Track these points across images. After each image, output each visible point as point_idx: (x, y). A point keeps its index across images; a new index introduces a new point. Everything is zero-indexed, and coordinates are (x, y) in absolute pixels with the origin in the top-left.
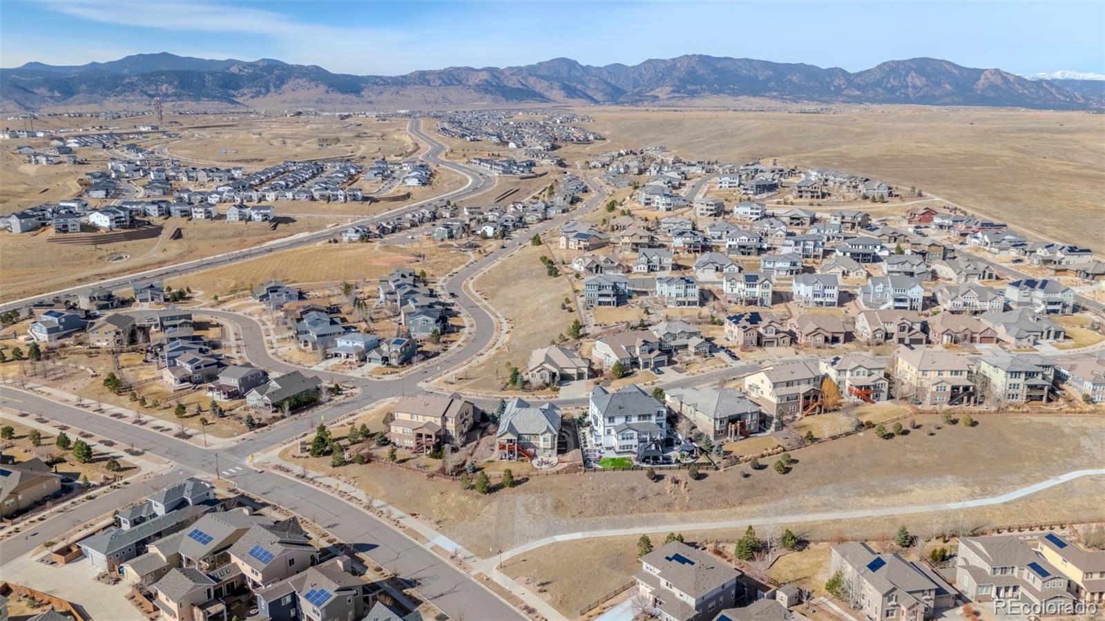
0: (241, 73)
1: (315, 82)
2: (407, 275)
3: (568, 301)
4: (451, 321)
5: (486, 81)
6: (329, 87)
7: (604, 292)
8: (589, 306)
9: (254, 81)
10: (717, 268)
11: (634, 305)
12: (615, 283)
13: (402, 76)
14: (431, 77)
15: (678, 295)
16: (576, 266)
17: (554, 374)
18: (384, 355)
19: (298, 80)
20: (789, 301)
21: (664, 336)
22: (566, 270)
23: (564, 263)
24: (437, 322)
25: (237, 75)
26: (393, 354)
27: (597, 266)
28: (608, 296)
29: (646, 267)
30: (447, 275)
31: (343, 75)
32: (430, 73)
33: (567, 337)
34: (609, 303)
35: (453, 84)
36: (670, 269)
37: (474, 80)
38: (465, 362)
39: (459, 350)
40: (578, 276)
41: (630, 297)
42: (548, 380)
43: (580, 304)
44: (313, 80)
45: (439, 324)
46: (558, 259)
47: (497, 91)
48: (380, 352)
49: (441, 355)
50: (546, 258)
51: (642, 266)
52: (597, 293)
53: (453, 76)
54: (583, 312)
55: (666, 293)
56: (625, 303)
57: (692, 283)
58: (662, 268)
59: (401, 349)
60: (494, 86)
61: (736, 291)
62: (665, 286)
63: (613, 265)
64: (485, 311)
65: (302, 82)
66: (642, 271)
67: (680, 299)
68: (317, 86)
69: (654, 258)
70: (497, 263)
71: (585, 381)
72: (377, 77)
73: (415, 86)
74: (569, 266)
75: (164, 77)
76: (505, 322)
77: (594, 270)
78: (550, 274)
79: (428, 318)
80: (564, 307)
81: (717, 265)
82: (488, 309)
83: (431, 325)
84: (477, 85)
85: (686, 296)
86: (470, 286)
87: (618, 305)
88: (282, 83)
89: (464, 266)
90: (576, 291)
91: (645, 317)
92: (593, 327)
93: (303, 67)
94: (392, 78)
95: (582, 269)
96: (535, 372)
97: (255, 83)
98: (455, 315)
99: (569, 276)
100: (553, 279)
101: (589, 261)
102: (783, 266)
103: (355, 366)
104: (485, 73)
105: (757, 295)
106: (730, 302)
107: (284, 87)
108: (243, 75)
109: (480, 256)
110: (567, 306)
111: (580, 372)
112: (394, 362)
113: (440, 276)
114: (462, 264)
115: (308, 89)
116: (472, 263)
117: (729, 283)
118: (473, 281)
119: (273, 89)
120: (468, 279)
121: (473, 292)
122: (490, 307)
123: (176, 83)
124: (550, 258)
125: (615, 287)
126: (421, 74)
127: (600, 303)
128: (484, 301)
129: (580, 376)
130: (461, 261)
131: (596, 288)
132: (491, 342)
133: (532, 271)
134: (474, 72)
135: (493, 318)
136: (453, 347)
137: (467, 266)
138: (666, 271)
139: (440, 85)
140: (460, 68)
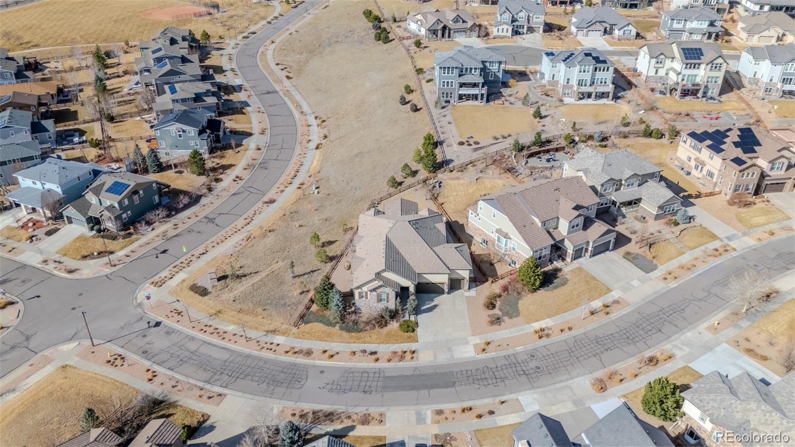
2: (179, 39)
3: (409, 90)
4: (230, 123)
7: (468, 79)
8: (445, 101)
10: (605, 30)
11: (512, 99)
12: (483, 62)
15: (580, 83)
16: (413, 27)
17: (405, 290)
18: (91, 213)
20: (739, 89)
21: (602, 185)
22: (400, 32)
23: (395, 21)
24: (201, 132)
26: (107, 214)
27: (444, 28)
28: (475, 85)
29: (510, 29)
30: (240, 37)
33: (415, 166)
34: (475, 97)
36: (541, 30)
38: (240, 222)
39: (236, 188)
40: (418, 44)
41: (505, 85)
42: (392, 304)
43: (431, 98)
45: (205, 136)
46: (387, 14)
48: (84, 208)
49: (203, 201)
50: (370, 12)
51: (505, 27)
52: (456, 81)
54: (436, 112)
55: (561, 79)
56: (498, 95)
57: (604, 62)
58: (531, 30)
59: (120, 203)
61: (662, 73)
62: (562, 66)
63: (465, 26)
64: (286, 99)
66: (505, 33)
67: (584, 89)
69: (521, 14)
70: (308, 18)
71: (465, 293)
74: (402, 24)
76: (314, 122)
77: (440, 33)
78: (378, 38)
79: (185, 127)
80: (404, 102)
81: (605, 25)
82: (291, 97)
83: (192, 138)
85: (592, 83)
86: (269, 54)
87: (488, 101)
89: (264, 22)
90: (420, 71)
91: (538, 125)
92: (456, 147)
95: (423, 31)
96: (365, 289)
98: (238, 109)
99: (406, 42)
100: (381, 46)
101: (432, 20)
102: (699, 26)
103: (40, 232)
105: (698, 80)
106: (653, 90)
109: (289, 7)
110: (408, 97)
111: (454, 276)
112: (110, 225)
113: (230, 38)
114: (263, 18)
116: (276, 18)
117: (654, 61)
118: (274, 45)
120: (268, 42)
121: (272, 65)
122: (294, 93)
124: (376, 12)
125: (484, 71)
127: (461, 97)
128: (286, 81)
129: (455, 284)
130: (262, 14)
131: (456, 72)
132: (290, 169)
133: (352, 31)
135: (296, 114)
136: (227, 179)
137: (269, 23)
138: (535, 34)
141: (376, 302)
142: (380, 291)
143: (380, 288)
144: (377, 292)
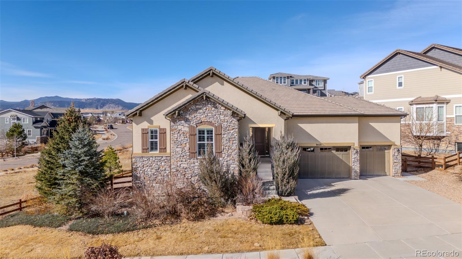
0: (86, 102)
1: (118, 105)
6: (123, 107)
9: (91, 105)
19: (110, 105)
25: (84, 103)
31: (130, 103)
65: (112, 105)
68: (118, 107)
75: (52, 103)
88: (104, 106)
93: (113, 99)
108: (87, 103)
115: (115, 108)
141: (188, 154)
142: (199, 119)
143: (197, 110)
144: (189, 123)
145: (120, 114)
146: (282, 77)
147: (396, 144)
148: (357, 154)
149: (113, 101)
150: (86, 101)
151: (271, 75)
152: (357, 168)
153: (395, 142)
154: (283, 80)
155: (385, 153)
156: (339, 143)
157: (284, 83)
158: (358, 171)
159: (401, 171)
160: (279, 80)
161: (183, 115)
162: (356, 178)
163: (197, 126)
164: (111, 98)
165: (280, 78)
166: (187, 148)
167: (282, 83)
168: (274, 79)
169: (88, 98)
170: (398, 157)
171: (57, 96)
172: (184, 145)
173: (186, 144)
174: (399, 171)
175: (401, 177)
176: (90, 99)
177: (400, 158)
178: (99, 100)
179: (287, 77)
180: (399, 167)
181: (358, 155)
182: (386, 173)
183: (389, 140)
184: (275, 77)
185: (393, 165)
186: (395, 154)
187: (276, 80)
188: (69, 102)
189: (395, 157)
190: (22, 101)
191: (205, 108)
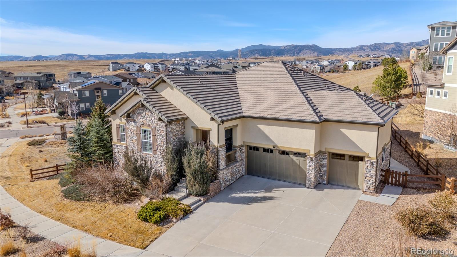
1: (313, 51)
5: (393, 48)
6: (319, 53)
9: (289, 51)
13: (352, 48)
14: (366, 48)
19: (306, 51)
25: (283, 50)
31: (326, 48)
32: (365, 46)
35: (376, 50)
37: (386, 48)
44: (313, 50)
47: (398, 52)
53: (376, 47)
60: (397, 50)
65: (308, 51)
72: (341, 49)
73: (358, 52)
75: (257, 51)
84: (388, 50)
88: (300, 52)
93: (309, 45)
94: (347, 49)
97: (289, 53)
104: (393, 45)
107: (300, 54)
115: (310, 54)
119: (296, 54)
123: (261, 53)
126: (361, 47)
134: (387, 45)
139: (370, 51)
140: (380, 43)
141: (136, 148)
142: (142, 121)
143: (141, 113)
144: (136, 124)
145: (307, 62)
146: (445, 27)
147: (370, 156)
148: (312, 162)
149: (309, 47)
150: (285, 48)
151: (429, 25)
152: (311, 177)
153: (369, 153)
154: (446, 31)
155: (359, 164)
156: (295, 148)
157: (446, 35)
158: (313, 180)
159: (374, 188)
160: (440, 31)
161: (132, 117)
162: (310, 186)
163: (141, 127)
164: (308, 44)
165: (443, 28)
166: (136, 143)
167: (444, 35)
168: (433, 30)
169: (287, 45)
170: (371, 171)
171: (261, 45)
172: (134, 141)
173: (135, 140)
174: (372, 187)
175: (375, 194)
176: (288, 46)
177: (373, 173)
178: (296, 47)
179: (453, 26)
180: (372, 183)
181: (314, 163)
182: (359, 186)
183: (363, 150)
184: (434, 28)
185: (365, 179)
186: (368, 168)
187: (435, 31)
188: (269, 49)
189: (368, 171)
190: (234, 50)
191: (145, 113)
